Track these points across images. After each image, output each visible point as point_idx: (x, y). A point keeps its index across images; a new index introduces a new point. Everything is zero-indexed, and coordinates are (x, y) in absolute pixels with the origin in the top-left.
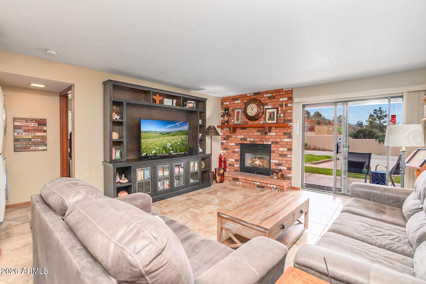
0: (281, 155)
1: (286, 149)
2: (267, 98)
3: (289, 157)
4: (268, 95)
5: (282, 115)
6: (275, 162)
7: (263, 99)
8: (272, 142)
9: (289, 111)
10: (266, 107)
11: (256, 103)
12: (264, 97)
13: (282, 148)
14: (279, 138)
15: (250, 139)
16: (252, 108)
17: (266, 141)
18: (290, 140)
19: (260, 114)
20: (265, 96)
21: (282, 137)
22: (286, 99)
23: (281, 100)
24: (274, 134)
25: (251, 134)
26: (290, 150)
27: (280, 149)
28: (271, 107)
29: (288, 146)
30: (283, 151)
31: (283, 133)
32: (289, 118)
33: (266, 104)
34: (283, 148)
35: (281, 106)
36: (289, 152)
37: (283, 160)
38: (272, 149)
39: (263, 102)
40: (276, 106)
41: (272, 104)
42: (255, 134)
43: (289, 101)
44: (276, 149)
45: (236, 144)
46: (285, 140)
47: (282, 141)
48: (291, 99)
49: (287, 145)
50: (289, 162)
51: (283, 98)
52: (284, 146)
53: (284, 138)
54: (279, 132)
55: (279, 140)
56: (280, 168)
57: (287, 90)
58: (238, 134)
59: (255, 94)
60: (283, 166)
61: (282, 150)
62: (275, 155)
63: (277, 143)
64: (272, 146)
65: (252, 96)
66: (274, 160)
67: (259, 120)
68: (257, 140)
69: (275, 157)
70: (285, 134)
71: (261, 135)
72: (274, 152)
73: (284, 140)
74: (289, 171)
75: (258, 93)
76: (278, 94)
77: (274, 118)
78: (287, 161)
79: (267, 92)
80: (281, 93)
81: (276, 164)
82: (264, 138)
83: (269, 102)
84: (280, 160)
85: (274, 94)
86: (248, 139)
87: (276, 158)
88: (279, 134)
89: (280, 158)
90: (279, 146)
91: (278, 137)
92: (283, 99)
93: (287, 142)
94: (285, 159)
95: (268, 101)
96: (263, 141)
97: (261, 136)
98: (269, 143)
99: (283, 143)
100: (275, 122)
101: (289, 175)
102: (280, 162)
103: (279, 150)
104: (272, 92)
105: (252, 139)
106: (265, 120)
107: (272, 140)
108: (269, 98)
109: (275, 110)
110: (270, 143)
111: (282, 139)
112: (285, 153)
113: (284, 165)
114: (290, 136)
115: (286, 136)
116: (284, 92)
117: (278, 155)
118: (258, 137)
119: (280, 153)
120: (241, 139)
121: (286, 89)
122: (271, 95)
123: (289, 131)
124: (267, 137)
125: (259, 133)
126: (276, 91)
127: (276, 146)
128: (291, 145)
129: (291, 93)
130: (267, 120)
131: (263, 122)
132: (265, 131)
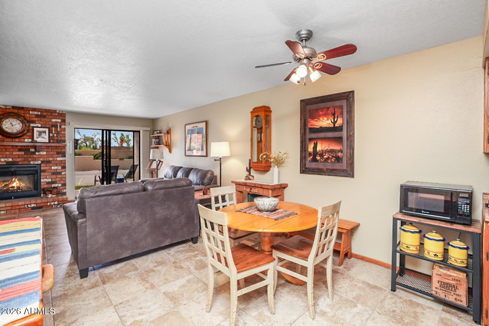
0: (53, 174)
1: (60, 168)
2: (34, 116)
3: (63, 175)
4: (36, 113)
5: (55, 135)
6: (47, 181)
7: (28, 115)
8: (42, 162)
9: (62, 132)
10: (32, 125)
11: (20, 119)
12: (29, 114)
13: (55, 167)
14: (51, 157)
15: (6, 159)
16: (11, 124)
17: (33, 161)
18: (64, 158)
19: (26, 132)
20: (31, 112)
21: (56, 156)
22: (60, 121)
23: (53, 120)
24: (45, 153)
25: (8, 153)
26: (64, 167)
27: (53, 168)
28: (40, 125)
29: (62, 165)
30: (57, 169)
31: (56, 152)
32: (63, 138)
33: (34, 122)
34: (57, 166)
35: (56, 126)
36: (63, 170)
37: (57, 178)
38: (42, 168)
39: (28, 118)
40: (48, 126)
41: (42, 123)
42: (14, 153)
43: (63, 123)
44: (47, 168)
46: (59, 159)
47: (55, 159)
48: (64, 121)
49: (61, 163)
50: (63, 179)
51: (56, 119)
52: (58, 165)
53: (58, 157)
54: (51, 151)
55: (51, 159)
56: (53, 186)
57: (61, 112)
59: (14, 107)
60: (57, 184)
61: (55, 168)
62: (46, 174)
63: (49, 162)
64: (42, 165)
65: (9, 109)
66: (45, 179)
67: (22, 137)
68: (18, 160)
69: (46, 176)
70: (58, 153)
71: (25, 154)
72: (44, 171)
73: (57, 158)
74: (64, 187)
75: (22, 108)
76: (49, 114)
78: (62, 178)
79: (34, 110)
80: (54, 114)
81: (48, 183)
82: (30, 158)
83: (37, 120)
84: (53, 178)
85: (45, 114)
86: (2, 160)
87: (48, 177)
88: (51, 153)
89: (53, 177)
90: (51, 165)
91: (50, 156)
92: (56, 120)
93: (61, 160)
94: (59, 176)
95: (36, 119)
96: (30, 161)
97: (25, 156)
98: (38, 162)
99: (57, 162)
100: (47, 141)
101: (65, 191)
102: (53, 180)
103: (51, 169)
104: (41, 111)
105: (10, 160)
106: (32, 138)
107: (41, 159)
108: (37, 116)
109: (47, 130)
110: (40, 162)
111: (55, 158)
112: (58, 171)
113: (58, 182)
114: (64, 155)
115: (60, 155)
116: (57, 114)
117: (50, 174)
118: (19, 156)
119: (52, 171)
121: (60, 111)
122: (39, 113)
123: (63, 150)
124: (35, 156)
125: (23, 153)
126: (47, 111)
127: (48, 165)
128: (65, 163)
129: (65, 116)
130: (35, 139)
131: (30, 140)
132: (33, 150)
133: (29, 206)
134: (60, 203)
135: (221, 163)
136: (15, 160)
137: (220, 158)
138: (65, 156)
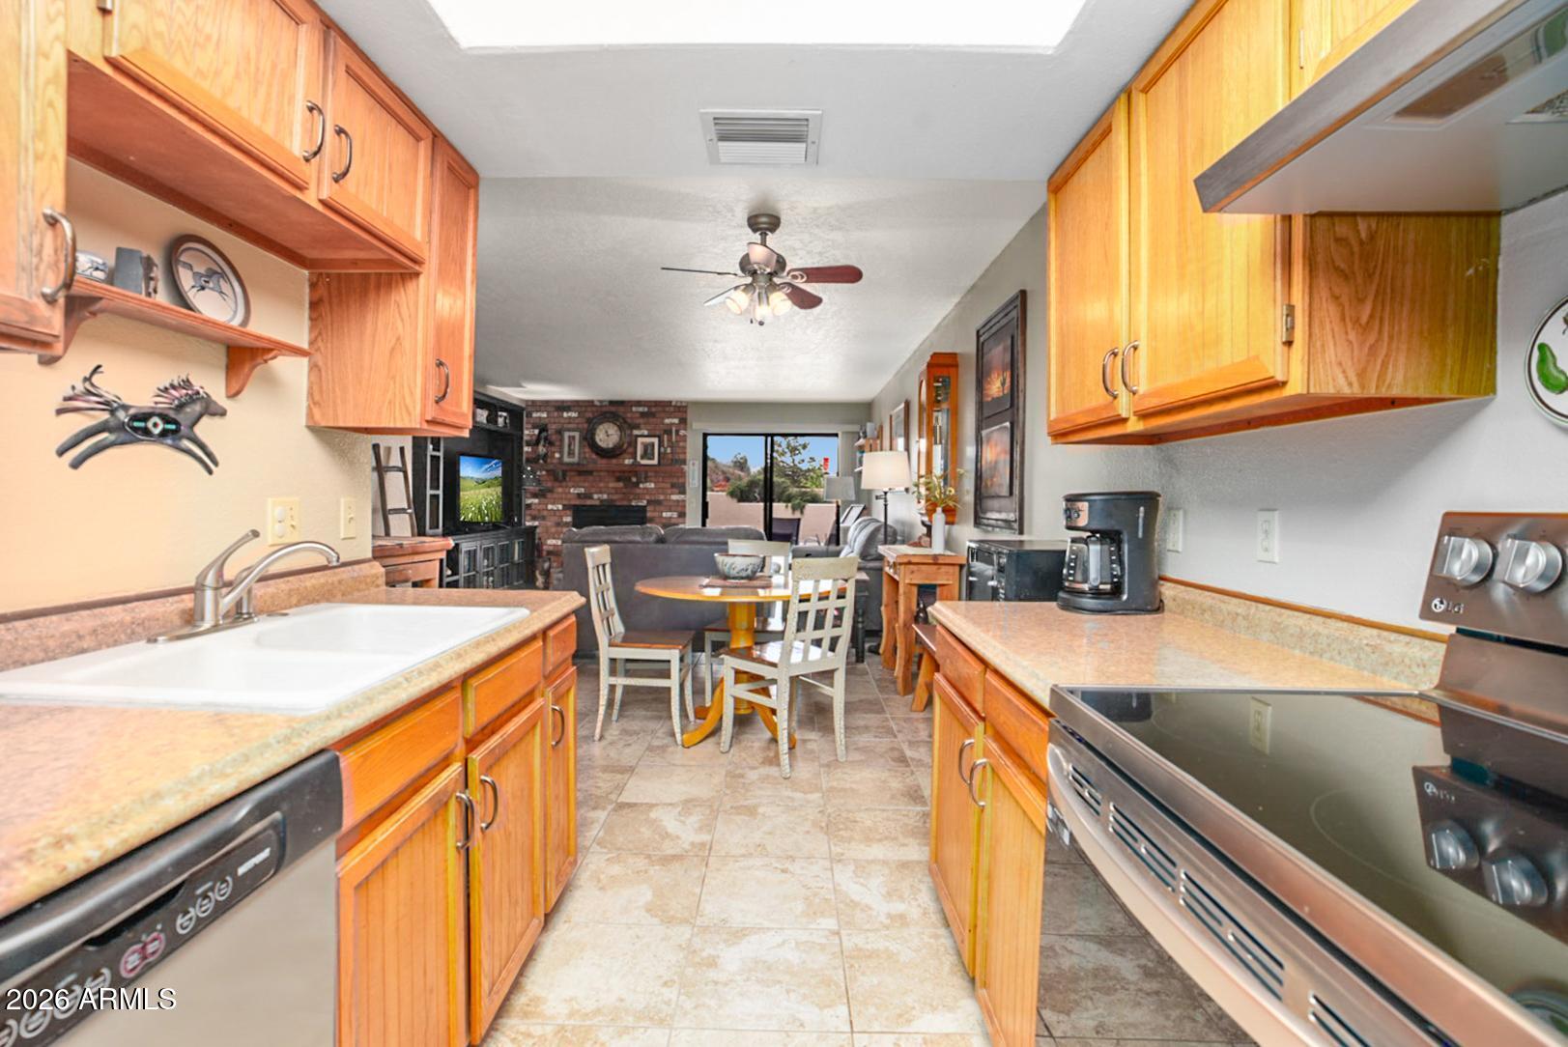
1: (675, 515)
2: (638, 415)
4: (641, 409)
5: (669, 450)
7: (629, 415)
8: (649, 502)
9: (681, 444)
10: (636, 432)
11: (619, 423)
12: (632, 412)
13: (667, 513)
14: (663, 494)
15: (600, 496)
16: (607, 432)
17: (635, 500)
18: (683, 496)
19: (625, 446)
20: (634, 409)
21: (669, 491)
22: (676, 421)
23: (667, 421)
24: (653, 485)
25: (602, 485)
26: (683, 515)
27: (664, 514)
28: (646, 433)
29: (680, 509)
30: (670, 517)
31: (670, 484)
32: (682, 456)
33: (638, 427)
34: (670, 511)
35: (669, 432)
36: (680, 520)
38: (649, 514)
39: (629, 421)
40: (658, 433)
41: (649, 427)
42: (611, 485)
43: (682, 426)
44: (656, 514)
45: (564, 506)
46: (674, 497)
47: (669, 498)
48: (683, 421)
49: (677, 506)
51: (671, 418)
52: (673, 509)
53: (672, 494)
54: (663, 482)
55: (662, 497)
57: (679, 405)
58: (570, 484)
59: (612, 403)
61: (667, 516)
62: (653, 525)
63: (658, 503)
64: (648, 508)
65: (606, 406)
67: (622, 457)
68: (615, 497)
70: (673, 486)
71: (624, 487)
72: (651, 520)
73: (672, 496)
75: (621, 403)
76: (660, 409)
77: (653, 454)
79: (639, 403)
80: (668, 409)
82: (631, 494)
85: (654, 410)
86: (596, 496)
88: (663, 485)
90: (662, 508)
91: (661, 491)
92: (671, 420)
93: (678, 501)
95: (641, 421)
96: (631, 501)
97: (624, 490)
98: (642, 503)
99: (672, 504)
100: (655, 462)
103: (661, 517)
104: (649, 404)
105: (605, 496)
106: (635, 458)
107: (648, 497)
108: (643, 415)
109: (655, 440)
110: (645, 503)
111: (669, 496)
112: (673, 521)
114: (683, 489)
115: (675, 490)
116: (672, 408)
118: (617, 491)
119: (663, 521)
120: (579, 495)
121: (677, 402)
122: (646, 409)
123: (681, 480)
124: (638, 491)
125: (621, 484)
126: (657, 404)
127: (657, 508)
128: (684, 506)
129: (686, 412)
130: (639, 459)
131: (631, 461)
132: (634, 480)
136: (611, 497)
138: (683, 492)
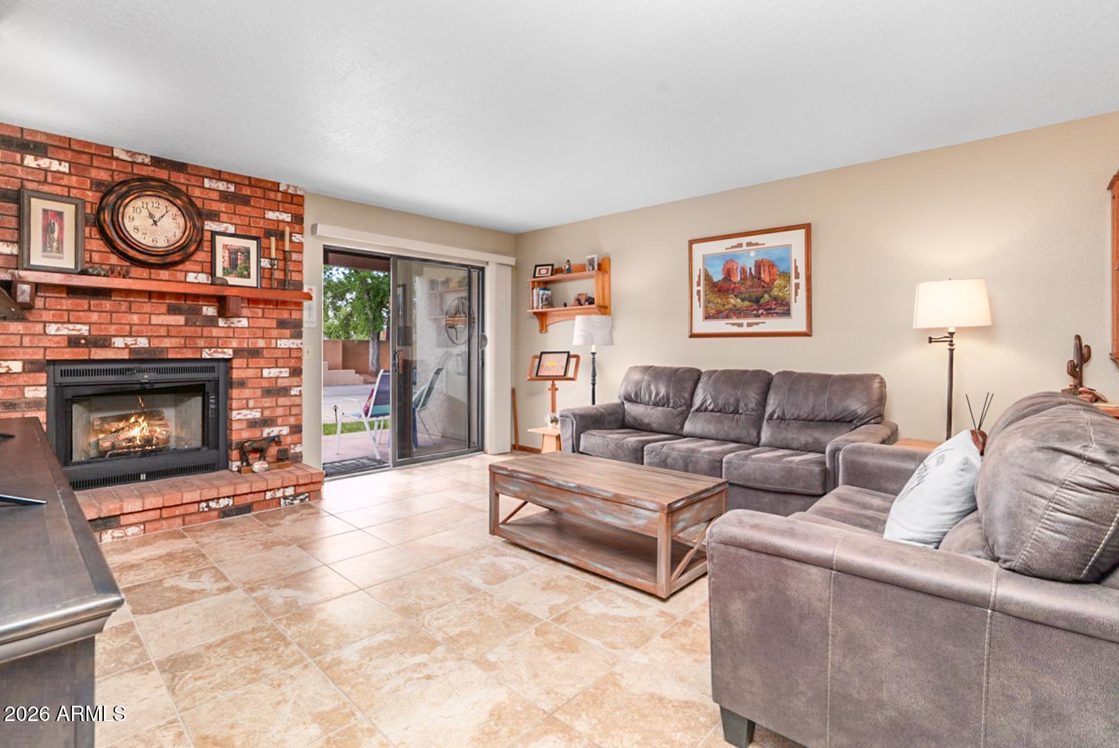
0: (268, 392)
1: (285, 372)
2: (215, 196)
3: (296, 396)
4: (222, 186)
5: (277, 264)
6: (250, 417)
7: (197, 192)
8: (235, 351)
9: (296, 257)
10: (210, 226)
11: (178, 202)
12: (203, 187)
13: (272, 370)
14: (263, 338)
15: (130, 341)
16: (151, 216)
17: (210, 348)
18: (297, 341)
19: (193, 248)
20: (207, 183)
21: (275, 333)
22: (288, 218)
23: (271, 215)
24: (245, 322)
25: (135, 319)
26: (296, 372)
27: (266, 373)
28: (231, 229)
29: (293, 363)
30: (277, 378)
31: (275, 321)
32: (296, 276)
33: (214, 216)
34: (277, 367)
35: (280, 236)
36: (295, 380)
37: (277, 406)
38: (236, 374)
39: (199, 203)
40: (254, 233)
41: (237, 220)
42: (155, 320)
43: (297, 228)
44: (250, 373)
45: (25, 362)
46: (284, 343)
47: (274, 346)
48: (298, 219)
49: (290, 357)
50: (294, 411)
51: (278, 211)
52: (280, 362)
53: (280, 338)
54: (263, 317)
55: (261, 343)
56: (267, 432)
57: (291, 191)
58: (47, 316)
59: (157, 162)
60: (277, 426)
61: (271, 375)
62: (246, 393)
63: (255, 353)
64: (236, 363)
65: (143, 164)
66: (244, 412)
67: (180, 267)
68: (167, 343)
69: (247, 399)
70: (282, 324)
71: (186, 324)
72: (242, 384)
73: (279, 342)
74: (296, 437)
75: (180, 167)
76: (259, 193)
77: (248, 269)
78: (290, 406)
79: (218, 175)
80: (272, 195)
81: (253, 424)
82: (202, 337)
83: (224, 210)
84: (266, 408)
85: (247, 191)
86: (119, 342)
87: (251, 403)
88: (263, 323)
89: (268, 402)
90: (262, 362)
91: (259, 333)
92: (277, 214)
93: (290, 349)
94: (282, 401)
95: (222, 207)
96: (201, 349)
97: (188, 331)
98: (224, 353)
99: (278, 354)
100: (251, 282)
101: (298, 449)
102: (267, 413)
103: (262, 377)
104: (237, 180)
105: (143, 342)
107: (235, 344)
108: (225, 197)
109: (252, 245)
110: (229, 353)
111: (274, 341)
112: (281, 383)
113: (280, 420)
114: (296, 328)
115: (287, 332)
116: (280, 194)
117: (259, 392)
118: (169, 331)
119: (265, 384)
120: (73, 342)
121: (288, 186)
122: (232, 188)
123: (295, 315)
124: (215, 332)
125: (180, 320)
126: (253, 182)
127: (252, 362)
128: (300, 359)
129: (302, 205)
130: (219, 273)
131: (203, 278)
132: (210, 311)
133: (213, 504)
134: (301, 490)
135: (952, 351)
136: (156, 343)
137: (952, 334)
138: (299, 335)
